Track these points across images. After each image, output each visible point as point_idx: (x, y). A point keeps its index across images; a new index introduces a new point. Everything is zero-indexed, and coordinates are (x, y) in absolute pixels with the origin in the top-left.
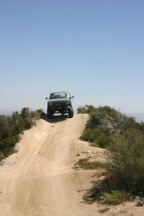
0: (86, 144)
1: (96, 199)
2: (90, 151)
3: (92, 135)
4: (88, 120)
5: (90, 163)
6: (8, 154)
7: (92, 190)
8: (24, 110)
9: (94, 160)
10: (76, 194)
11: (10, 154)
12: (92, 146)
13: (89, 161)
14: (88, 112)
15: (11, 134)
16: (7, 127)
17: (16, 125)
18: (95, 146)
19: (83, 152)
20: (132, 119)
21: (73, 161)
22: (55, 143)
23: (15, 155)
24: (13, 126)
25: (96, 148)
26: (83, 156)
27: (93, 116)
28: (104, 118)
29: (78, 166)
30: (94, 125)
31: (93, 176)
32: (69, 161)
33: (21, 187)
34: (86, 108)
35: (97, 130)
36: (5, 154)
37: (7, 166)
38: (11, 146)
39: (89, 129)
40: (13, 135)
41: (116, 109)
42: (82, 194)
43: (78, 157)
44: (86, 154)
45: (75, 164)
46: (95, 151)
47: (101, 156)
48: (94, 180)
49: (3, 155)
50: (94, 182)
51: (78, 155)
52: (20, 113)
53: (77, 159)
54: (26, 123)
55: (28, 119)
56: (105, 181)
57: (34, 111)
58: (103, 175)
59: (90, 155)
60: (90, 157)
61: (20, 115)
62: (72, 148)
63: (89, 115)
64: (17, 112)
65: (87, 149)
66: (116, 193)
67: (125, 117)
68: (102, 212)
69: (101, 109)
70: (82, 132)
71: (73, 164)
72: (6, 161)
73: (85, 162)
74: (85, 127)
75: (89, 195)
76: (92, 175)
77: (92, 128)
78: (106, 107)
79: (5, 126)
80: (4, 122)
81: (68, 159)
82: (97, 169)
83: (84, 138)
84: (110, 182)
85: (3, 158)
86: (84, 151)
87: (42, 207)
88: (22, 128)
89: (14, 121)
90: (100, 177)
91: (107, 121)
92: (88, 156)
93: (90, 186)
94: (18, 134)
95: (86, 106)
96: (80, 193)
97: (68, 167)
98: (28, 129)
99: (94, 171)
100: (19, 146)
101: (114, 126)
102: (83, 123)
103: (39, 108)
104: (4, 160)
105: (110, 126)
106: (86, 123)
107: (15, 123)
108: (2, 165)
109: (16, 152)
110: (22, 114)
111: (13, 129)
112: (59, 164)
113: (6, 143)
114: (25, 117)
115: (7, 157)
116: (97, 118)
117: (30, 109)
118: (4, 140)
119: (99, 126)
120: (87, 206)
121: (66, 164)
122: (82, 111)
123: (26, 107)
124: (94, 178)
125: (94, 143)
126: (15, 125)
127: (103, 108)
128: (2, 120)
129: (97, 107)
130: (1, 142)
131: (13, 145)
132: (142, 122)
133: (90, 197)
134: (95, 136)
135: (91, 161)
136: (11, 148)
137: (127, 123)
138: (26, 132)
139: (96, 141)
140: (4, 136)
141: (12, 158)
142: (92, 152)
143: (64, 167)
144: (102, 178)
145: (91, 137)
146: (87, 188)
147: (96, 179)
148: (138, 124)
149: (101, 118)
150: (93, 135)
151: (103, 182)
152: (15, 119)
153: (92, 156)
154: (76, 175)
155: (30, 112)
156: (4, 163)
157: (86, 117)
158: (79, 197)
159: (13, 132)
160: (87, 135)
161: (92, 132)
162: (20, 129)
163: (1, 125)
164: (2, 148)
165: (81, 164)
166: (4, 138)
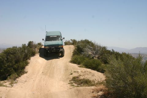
0: (75, 66)
2: (79, 71)
4: (74, 49)
8: (30, 43)
9: (84, 77)
11: (22, 75)
12: (80, 67)
13: (80, 78)
14: (73, 44)
15: (22, 60)
16: (19, 55)
17: (26, 54)
19: (75, 72)
21: (68, 78)
22: (54, 65)
23: (25, 75)
25: (84, 68)
26: (75, 75)
27: (78, 47)
28: (86, 48)
29: (72, 82)
30: (79, 52)
31: (93, 92)
32: (65, 78)
34: (71, 41)
35: (82, 56)
36: (18, 75)
37: (20, 84)
38: (22, 69)
39: (76, 56)
40: (24, 60)
41: (92, 42)
43: (71, 75)
44: (77, 73)
45: (70, 81)
46: (83, 71)
47: (88, 74)
48: (94, 95)
49: (17, 76)
50: (95, 97)
51: (71, 74)
52: (27, 45)
53: (71, 77)
55: (33, 49)
56: (104, 96)
60: (80, 75)
62: (67, 69)
63: (74, 46)
64: (25, 45)
65: (77, 69)
69: (82, 41)
70: (71, 58)
71: (68, 80)
72: (19, 80)
73: (77, 79)
77: (77, 54)
78: (86, 40)
79: (18, 54)
80: (16, 51)
81: (64, 77)
83: (74, 61)
85: (17, 78)
86: (75, 71)
88: (30, 55)
89: (24, 50)
90: (98, 92)
91: (88, 49)
94: (27, 59)
95: (71, 40)
97: (65, 83)
98: (33, 56)
100: (28, 68)
101: (93, 53)
102: (71, 51)
104: (17, 79)
105: (90, 53)
106: (73, 51)
108: (17, 83)
109: (26, 73)
110: (28, 46)
111: (23, 56)
112: (58, 81)
113: (18, 67)
115: (20, 76)
116: (81, 48)
117: (34, 42)
118: (17, 65)
119: (83, 53)
121: (64, 81)
123: (31, 41)
124: (94, 93)
125: (82, 65)
126: (24, 53)
127: (84, 41)
128: (15, 50)
129: (80, 40)
130: (15, 66)
131: (24, 68)
135: (82, 78)
136: (23, 70)
137: (102, 50)
138: (32, 58)
140: (17, 61)
141: (23, 77)
142: (81, 72)
143: (62, 83)
144: (101, 93)
145: (79, 61)
149: (84, 47)
150: (80, 59)
151: (101, 96)
153: (82, 74)
154: (79, 91)
156: (18, 81)
157: (72, 47)
159: (24, 58)
160: (75, 59)
161: (78, 57)
162: (29, 56)
163: (15, 53)
164: (16, 70)
165: (74, 81)
166: (17, 63)
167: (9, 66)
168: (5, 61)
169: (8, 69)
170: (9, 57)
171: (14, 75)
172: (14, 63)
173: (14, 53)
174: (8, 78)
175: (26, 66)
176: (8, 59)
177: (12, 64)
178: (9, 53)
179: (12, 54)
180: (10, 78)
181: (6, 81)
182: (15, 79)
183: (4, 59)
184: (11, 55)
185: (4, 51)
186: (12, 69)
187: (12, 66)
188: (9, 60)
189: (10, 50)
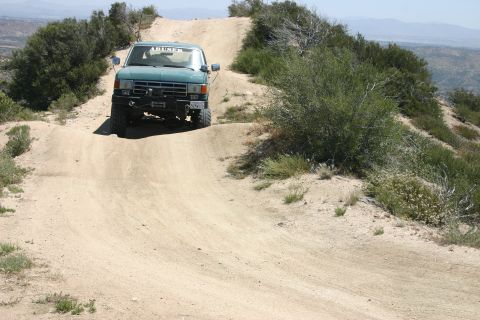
0: (243, 78)
1: (251, 170)
2: (249, 93)
3: (255, 60)
4: (250, 29)
5: (249, 114)
6: (86, 98)
7: (245, 157)
8: (116, 9)
10: (216, 164)
11: (89, 98)
12: (254, 82)
13: (247, 111)
14: (250, 14)
15: (90, 55)
16: (83, 42)
17: (100, 40)
18: (260, 82)
19: (236, 95)
20: (339, 29)
21: (215, 111)
23: (98, 98)
24: (95, 41)
25: (263, 86)
26: (235, 102)
27: (259, 23)
28: (281, 27)
29: (224, 120)
30: (261, 40)
31: (249, 134)
33: (114, 153)
34: (247, 5)
35: (266, 51)
36: (78, 97)
37: (85, 119)
38: (91, 82)
39: (250, 50)
40: (94, 58)
41: (309, 8)
42: (227, 163)
43: (224, 104)
44: (241, 97)
45: (218, 118)
46: (261, 93)
48: (249, 141)
49: (75, 99)
50: (250, 143)
51: (226, 100)
52: (107, 14)
53: (224, 107)
54: (121, 35)
55: (125, 27)
56: (271, 142)
57: (137, 10)
58: (267, 131)
59: (249, 100)
60: (249, 104)
61: (107, 19)
63: (251, 21)
64: (101, 13)
65: (245, 88)
66: (287, 159)
67: (326, 25)
68: (259, 189)
69: (276, 7)
70: (236, 56)
72: (82, 110)
73: (238, 113)
74: (242, 44)
75: (239, 165)
76: (246, 131)
77: (256, 46)
78: (287, 3)
79: (78, 40)
80: (74, 31)
82: (258, 121)
83: (240, 67)
84: (279, 143)
85: (76, 106)
86: (238, 92)
87: (153, 184)
88: (112, 45)
89: (95, 31)
90: (261, 134)
91: (288, 31)
92: (245, 102)
93: (243, 151)
94: (103, 56)
96: (222, 163)
98: (124, 49)
99: (250, 124)
100: (108, 82)
101: (302, 44)
102: (238, 37)
103: (147, 5)
104: (77, 109)
105: (293, 43)
106: (244, 36)
107: (98, 35)
108: (76, 118)
109: (102, 93)
110: (111, 16)
111: (94, 46)
113: (80, 76)
114: (118, 22)
115: (84, 102)
116: (267, 27)
117: (128, 5)
118: (75, 69)
119: (270, 43)
120: (234, 182)
122: (239, 11)
124: (249, 137)
125: (260, 77)
126: (97, 39)
127: (280, 4)
128: (71, 27)
129: (270, 3)
130: (72, 73)
131: (95, 80)
132: (359, 35)
133: (241, 168)
134: (261, 63)
135: (251, 110)
136: (92, 85)
137: (328, 36)
138: (120, 55)
139: (263, 72)
140: (77, 61)
141: (92, 105)
142: (254, 94)
144: (265, 136)
145: (254, 64)
146: (235, 154)
147: (253, 138)
148: (351, 38)
149: (275, 26)
150: (258, 60)
151: (265, 143)
152: (97, 25)
153: (254, 102)
155: (127, 12)
156: (78, 114)
157: (246, 23)
158: (222, 169)
159: (95, 53)
160: (246, 60)
161: (255, 55)
162: (109, 46)
163: (70, 37)
164: (73, 85)
165: (230, 118)
166: (77, 65)
167: (54, 73)
168: (43, 60)
169: (53, 80)
170: (53, 48)
171: (68, 97)
172: (68, 64)
173: (67, 39)
174: (52, 105)
175: (101, 74)
176: (51, 53)
177: (62, 67)
178: (53, 38)
179: (61, 39)
180: (58, 107)
181: (47, 113)
182: (70, 109)
183: (40, 52)
184: (61, 43)
185: (41, 30)
186: (64, 82)
187: (63, 74)
188: (54, 56)
189: (57, 28)
